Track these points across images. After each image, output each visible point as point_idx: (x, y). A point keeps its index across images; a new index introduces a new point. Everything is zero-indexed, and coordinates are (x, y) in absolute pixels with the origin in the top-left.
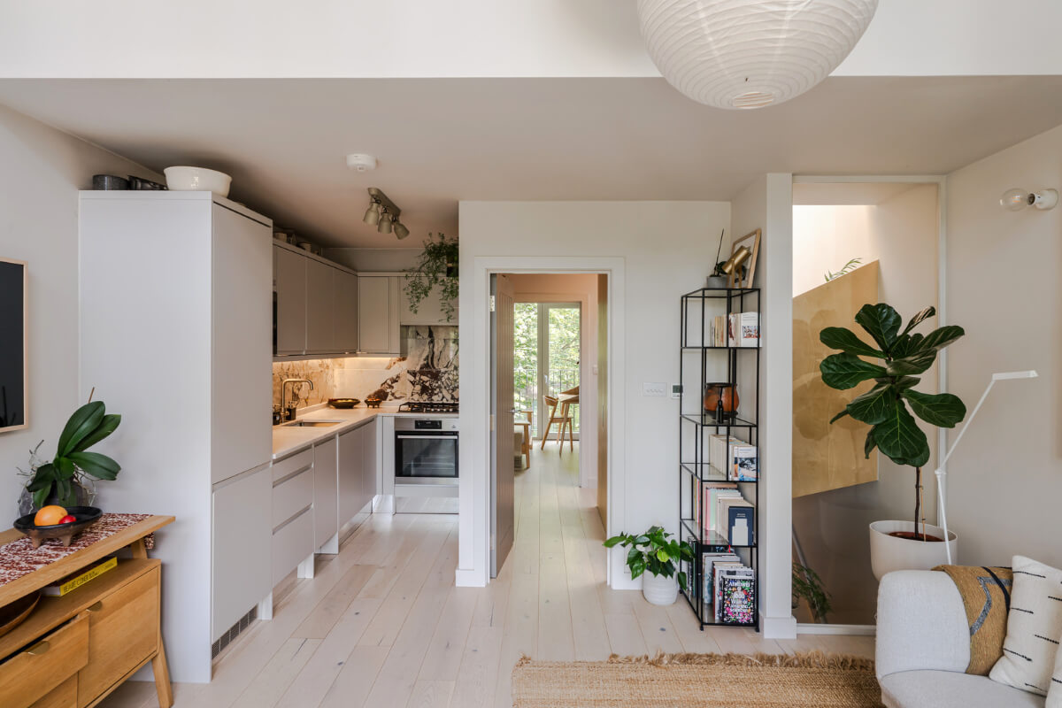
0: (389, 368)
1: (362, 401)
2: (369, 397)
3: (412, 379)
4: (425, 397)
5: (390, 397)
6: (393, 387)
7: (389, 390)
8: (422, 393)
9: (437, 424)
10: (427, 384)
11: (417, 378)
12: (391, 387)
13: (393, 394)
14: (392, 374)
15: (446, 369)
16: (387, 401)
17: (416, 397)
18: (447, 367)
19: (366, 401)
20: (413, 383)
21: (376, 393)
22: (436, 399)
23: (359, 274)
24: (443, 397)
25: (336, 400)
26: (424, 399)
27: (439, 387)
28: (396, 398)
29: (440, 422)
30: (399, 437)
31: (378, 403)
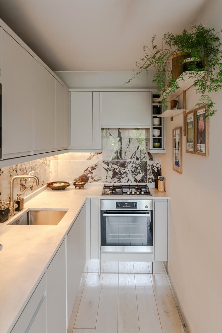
0: (89, 159)
1: (71, 183)
2: (76, 180)
3: (106, 167)
4: (116, 180)
5: (90, 180)
6: (92, 173)
7: (89, 175)
8: (113, 177)
9: (134, 205)
10: (117, 171)
11: (110, 166)
12: (91, 173)
13: (92, 178)
14: (92, 163)
15: (130, 160)
16: (88, 183)
17: (109, 180)
18: (131, 158)
19: (74, 184)
20: (107, 170)
21: (80, 177)
22: (124, 182)
23: (71, 90)
24: (129, 180)
25: (52, 184)
26: (115, 182)
27: (126, 173)
28: (95, 181)
29: (136, 203)
30: (105, 215)
31: (83, 185)
